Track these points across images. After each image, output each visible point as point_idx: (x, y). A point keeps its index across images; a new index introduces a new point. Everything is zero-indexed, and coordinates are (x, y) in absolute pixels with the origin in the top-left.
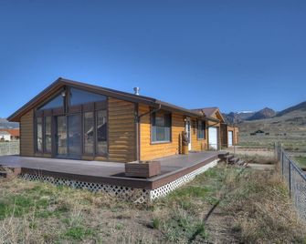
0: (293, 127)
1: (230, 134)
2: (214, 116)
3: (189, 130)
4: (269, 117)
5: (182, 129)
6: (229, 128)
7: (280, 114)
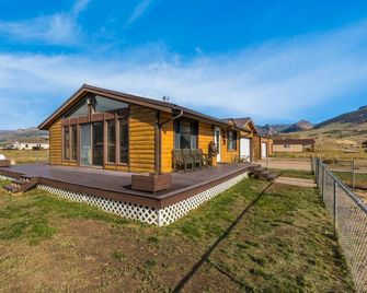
0: (330, 140)
1: (264, 146)
2: (246, 126)
3: (217, 140)
4: (305, 130)
5: (209, 138)
6: (262, 140)
7: (317, 127)
